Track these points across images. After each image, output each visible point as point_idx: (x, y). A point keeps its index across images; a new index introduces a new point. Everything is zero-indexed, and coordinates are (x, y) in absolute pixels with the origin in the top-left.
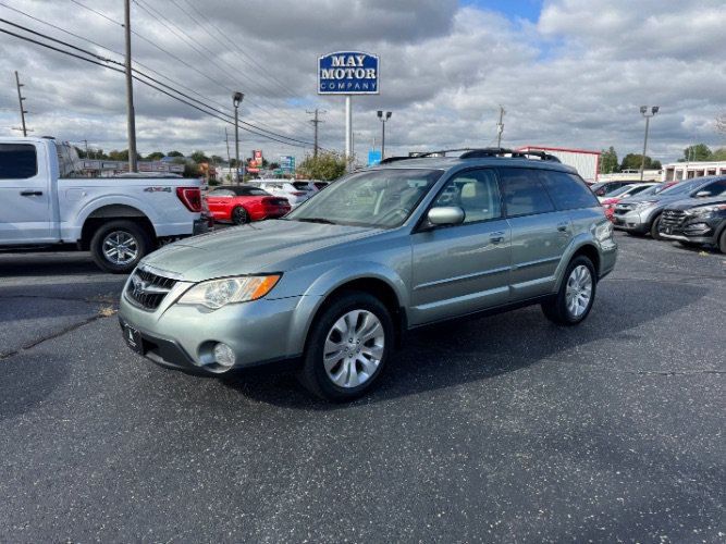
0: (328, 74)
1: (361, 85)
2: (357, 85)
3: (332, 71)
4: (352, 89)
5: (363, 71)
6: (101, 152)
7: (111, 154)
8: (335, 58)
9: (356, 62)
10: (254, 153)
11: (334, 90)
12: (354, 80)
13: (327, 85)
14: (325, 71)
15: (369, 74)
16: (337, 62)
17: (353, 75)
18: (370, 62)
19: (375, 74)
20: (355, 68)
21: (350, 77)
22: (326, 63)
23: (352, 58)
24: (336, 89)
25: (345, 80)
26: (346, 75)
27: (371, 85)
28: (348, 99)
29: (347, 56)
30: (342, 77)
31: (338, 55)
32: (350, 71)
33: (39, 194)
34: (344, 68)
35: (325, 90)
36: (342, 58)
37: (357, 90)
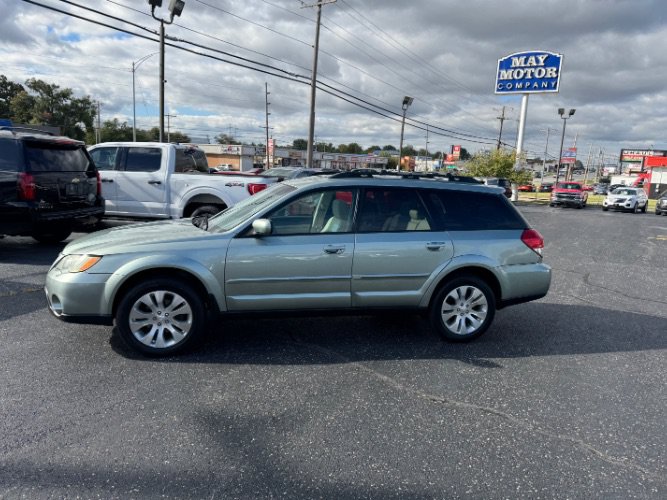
0: (506, 75)
1: (540, 85)
2: (536, 85)
3: (510, 71)
4: (529, 88)
5: (543, 70)
6: (331, 145)
7: (340, 146)
8: (515, 60)
9: (537, 61)
10: (453, 147)
11: (511, 90)
12: (533, 79)
13: (505, 86)
14: (503, 72)
15: (551, 72)
16: (517, 62)
17: (532, 74)
18: (552, 61)
19: (557, 72)
20: (535, 67)
21: (529, 76)
22: (506, 65)
23: (533, 58)
24: (513, 89)
25: (523, 80)
26: (525, 74)
27: (551, 83)
28: (525, 98)
29: (528, 56)
30: (521, 76)
31: (519, 56)
32: (529, 70)
33: (159, 183)
34: (523, 68)
35: (502, 90)
36: (523, 59)
37: (535, 88)
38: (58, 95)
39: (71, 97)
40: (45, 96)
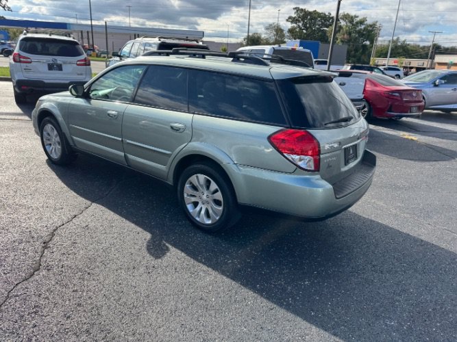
38: (357, 23)
39: (365, 23)
40: (349, 24)
